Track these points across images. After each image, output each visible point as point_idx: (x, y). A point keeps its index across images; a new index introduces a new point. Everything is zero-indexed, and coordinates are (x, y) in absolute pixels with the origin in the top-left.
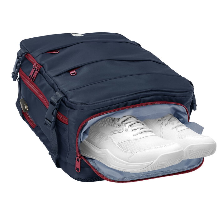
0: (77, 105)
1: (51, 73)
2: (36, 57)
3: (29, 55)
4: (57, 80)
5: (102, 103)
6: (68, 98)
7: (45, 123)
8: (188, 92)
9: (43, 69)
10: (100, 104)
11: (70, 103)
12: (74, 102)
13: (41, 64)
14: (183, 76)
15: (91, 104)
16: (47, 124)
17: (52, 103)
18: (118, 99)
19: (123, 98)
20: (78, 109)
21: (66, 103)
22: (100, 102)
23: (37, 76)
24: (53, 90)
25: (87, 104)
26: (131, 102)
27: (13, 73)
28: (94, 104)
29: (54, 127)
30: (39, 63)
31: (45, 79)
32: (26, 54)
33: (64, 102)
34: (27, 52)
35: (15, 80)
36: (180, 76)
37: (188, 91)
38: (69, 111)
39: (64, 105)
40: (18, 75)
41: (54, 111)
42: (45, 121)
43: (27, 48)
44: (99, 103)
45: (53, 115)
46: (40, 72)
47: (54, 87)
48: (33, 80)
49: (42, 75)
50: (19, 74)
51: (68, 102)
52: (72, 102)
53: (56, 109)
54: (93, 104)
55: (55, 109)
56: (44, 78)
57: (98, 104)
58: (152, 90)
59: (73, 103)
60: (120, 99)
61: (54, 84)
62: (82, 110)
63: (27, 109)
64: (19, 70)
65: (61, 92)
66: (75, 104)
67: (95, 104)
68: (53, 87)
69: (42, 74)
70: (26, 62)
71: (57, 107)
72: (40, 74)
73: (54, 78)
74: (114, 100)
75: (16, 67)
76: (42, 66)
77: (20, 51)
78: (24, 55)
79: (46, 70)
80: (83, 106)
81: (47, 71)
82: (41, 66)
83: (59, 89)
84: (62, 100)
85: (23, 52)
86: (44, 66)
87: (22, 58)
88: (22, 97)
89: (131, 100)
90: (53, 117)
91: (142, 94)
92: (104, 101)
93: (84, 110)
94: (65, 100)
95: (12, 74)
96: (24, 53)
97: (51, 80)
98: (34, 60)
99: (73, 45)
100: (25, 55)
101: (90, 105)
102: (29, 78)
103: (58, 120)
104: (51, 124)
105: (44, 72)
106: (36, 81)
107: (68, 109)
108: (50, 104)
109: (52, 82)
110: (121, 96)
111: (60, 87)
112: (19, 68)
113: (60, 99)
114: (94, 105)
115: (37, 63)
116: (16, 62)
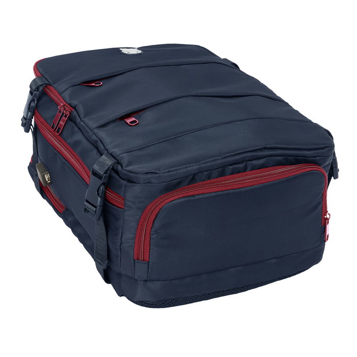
0: (140, 176)
1: (91, 123)
2: (62, 92)
3: (51, 88)
4: (102, 134)
5: (182, 171)
6: (123, 166)
7: (85, 209)
8: (326, 149)
9: (75, 113)
10: (178, 171)
11: (127, 173)
12: (134, 171)
13: (72, 105)
14: (314, 121)
15: (164, 173)
16: (88, 211)
17: (95, 174)
18: (208, 164)
19: (218, 162)
20: (142, 183)
21: (120, 174)
22: (179, 169)
23: (65, 125)
24: (95, 151)
25: (156, 173)
26: (231, 167)
27: (24, 118)
28: (169, 172)
29: (101, 215)
30: (68, 103)
31: (80, 132)
32: (45, 86)
33: (117, 172)
34: (47, 82)
35: (27, 131)
36: (310, 122)
37: (326, 147)
38: (125, 186)
39: (116, 176)
40: (33, 123)
41: (100, 187)
42: (85, 205)
43: (46, 76)
44: (176, 170)
45: (98, 194)
46: (71, 119)
47: (98, 147)
48: (59, 132)
49: (74, 124)
50: (33, 120)
51: (124, 171)
52: (130, 171)
53: (104, 184)
54: (166, 172)
55: (101, 185)
56: (78, 130)
57: (175, 172)
58: (265, 148)
59: (133, 173)
60: (213, 163)
61: (97, 141)
62: (149, 183)
63: (49, 181)
64: (34, 114)
65: (111, 154)
66: (136, 173)
67: (171, 173)
68: (95, 147)
69: (73, 122)
70: (45, 99)
71: (105, 182)
72: (70, 123)
73: (96, 131)
74: (202, 165)
75: (29, 108)
76: (75, 108)
77: (34, 80)
78: (41, 88)
79: (82, 116)
80: (150, 176)
81: (84, 117)
82: (71, 108)
83: (106, 150)
84: (113, 169)
85: (40, 84)
86: (77, 108)
87: (38, 93)
88: (40, 160)
89: (230, 165)
90: (99, 199)
91: (250, 154)
92: (186, 167)
93: (151, 183)
94: (117, 169)
95: (22, 120)
96: (42, 85)
97: (91, 133)
98: (59, 97)
99: (125, 73)
100: (44, 88)
101: (161, 175)
102: (53, 128)
103: (107, 203)
104: (96, 211)
105: (78, 120)
106: (65, 133)
107: (124, 182)
108: (92, 176)
109: (94, 137)
110: (214, 159)
111: (109, 147)
112: (34, 110)
113: (109, 168)
114: (168, 174)
115: (65, 103)
116: (28, 100)
